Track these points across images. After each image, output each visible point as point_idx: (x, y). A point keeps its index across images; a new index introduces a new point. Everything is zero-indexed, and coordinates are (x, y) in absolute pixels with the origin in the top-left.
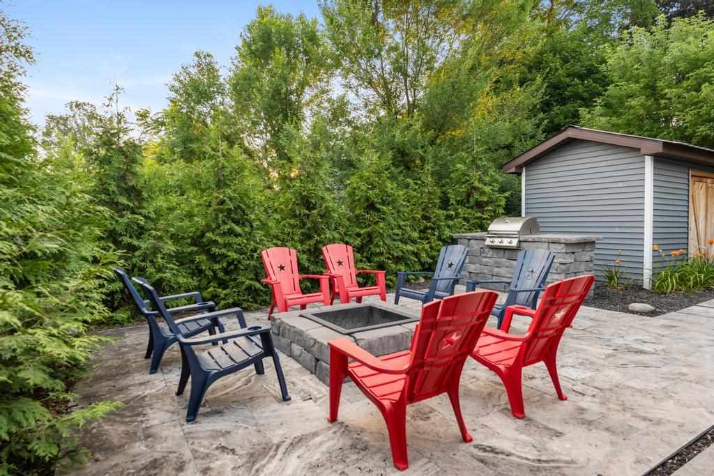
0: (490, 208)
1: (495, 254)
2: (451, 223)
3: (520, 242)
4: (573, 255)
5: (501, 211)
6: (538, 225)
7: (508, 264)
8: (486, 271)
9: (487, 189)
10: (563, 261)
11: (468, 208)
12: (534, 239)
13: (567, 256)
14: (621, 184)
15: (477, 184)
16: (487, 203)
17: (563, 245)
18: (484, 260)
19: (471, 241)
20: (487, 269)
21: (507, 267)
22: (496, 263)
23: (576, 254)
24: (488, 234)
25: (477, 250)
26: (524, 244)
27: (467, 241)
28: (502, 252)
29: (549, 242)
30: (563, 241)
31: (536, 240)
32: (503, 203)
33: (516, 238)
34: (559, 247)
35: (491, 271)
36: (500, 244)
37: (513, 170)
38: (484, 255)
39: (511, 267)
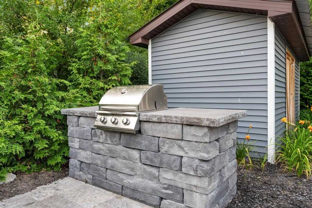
0: (115, 78)
1: (108, 138)
2: (61, 94)
3: (140, 122)
4: (217, 143)
5: (127, 81)
6: (165, 96)
7: (124, 154)
8: (99, 162)
9: (113, 58)
10: (205, 156)
11: (92, 78)
12: (160, 118)
13: (210, 148)
14: (242, 53)
15: (101, 52)
16: (112, 73)
17: (206, 130)
18: (96, 146)
19: (81, 119)
20: (99, 159)
21: (125, 158)
22: (110, 151)
23: (221, 141)
24: (99, 110)
25: (87, 131)
26: (146, 126)
27: (76, 119)
28: (117, 136)
29: (182, 124)
30: (206, 123)
31: (163, 120)
32: (129, 72)
33: (135, 116)
34: (200, 132)
35: (105, 162)
36: (114, 126)
37: (140, 41)
38: (96, 139)
39: (129, 158)
